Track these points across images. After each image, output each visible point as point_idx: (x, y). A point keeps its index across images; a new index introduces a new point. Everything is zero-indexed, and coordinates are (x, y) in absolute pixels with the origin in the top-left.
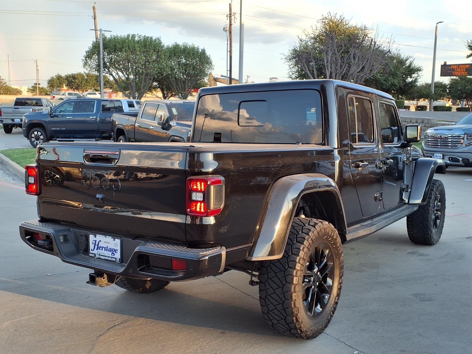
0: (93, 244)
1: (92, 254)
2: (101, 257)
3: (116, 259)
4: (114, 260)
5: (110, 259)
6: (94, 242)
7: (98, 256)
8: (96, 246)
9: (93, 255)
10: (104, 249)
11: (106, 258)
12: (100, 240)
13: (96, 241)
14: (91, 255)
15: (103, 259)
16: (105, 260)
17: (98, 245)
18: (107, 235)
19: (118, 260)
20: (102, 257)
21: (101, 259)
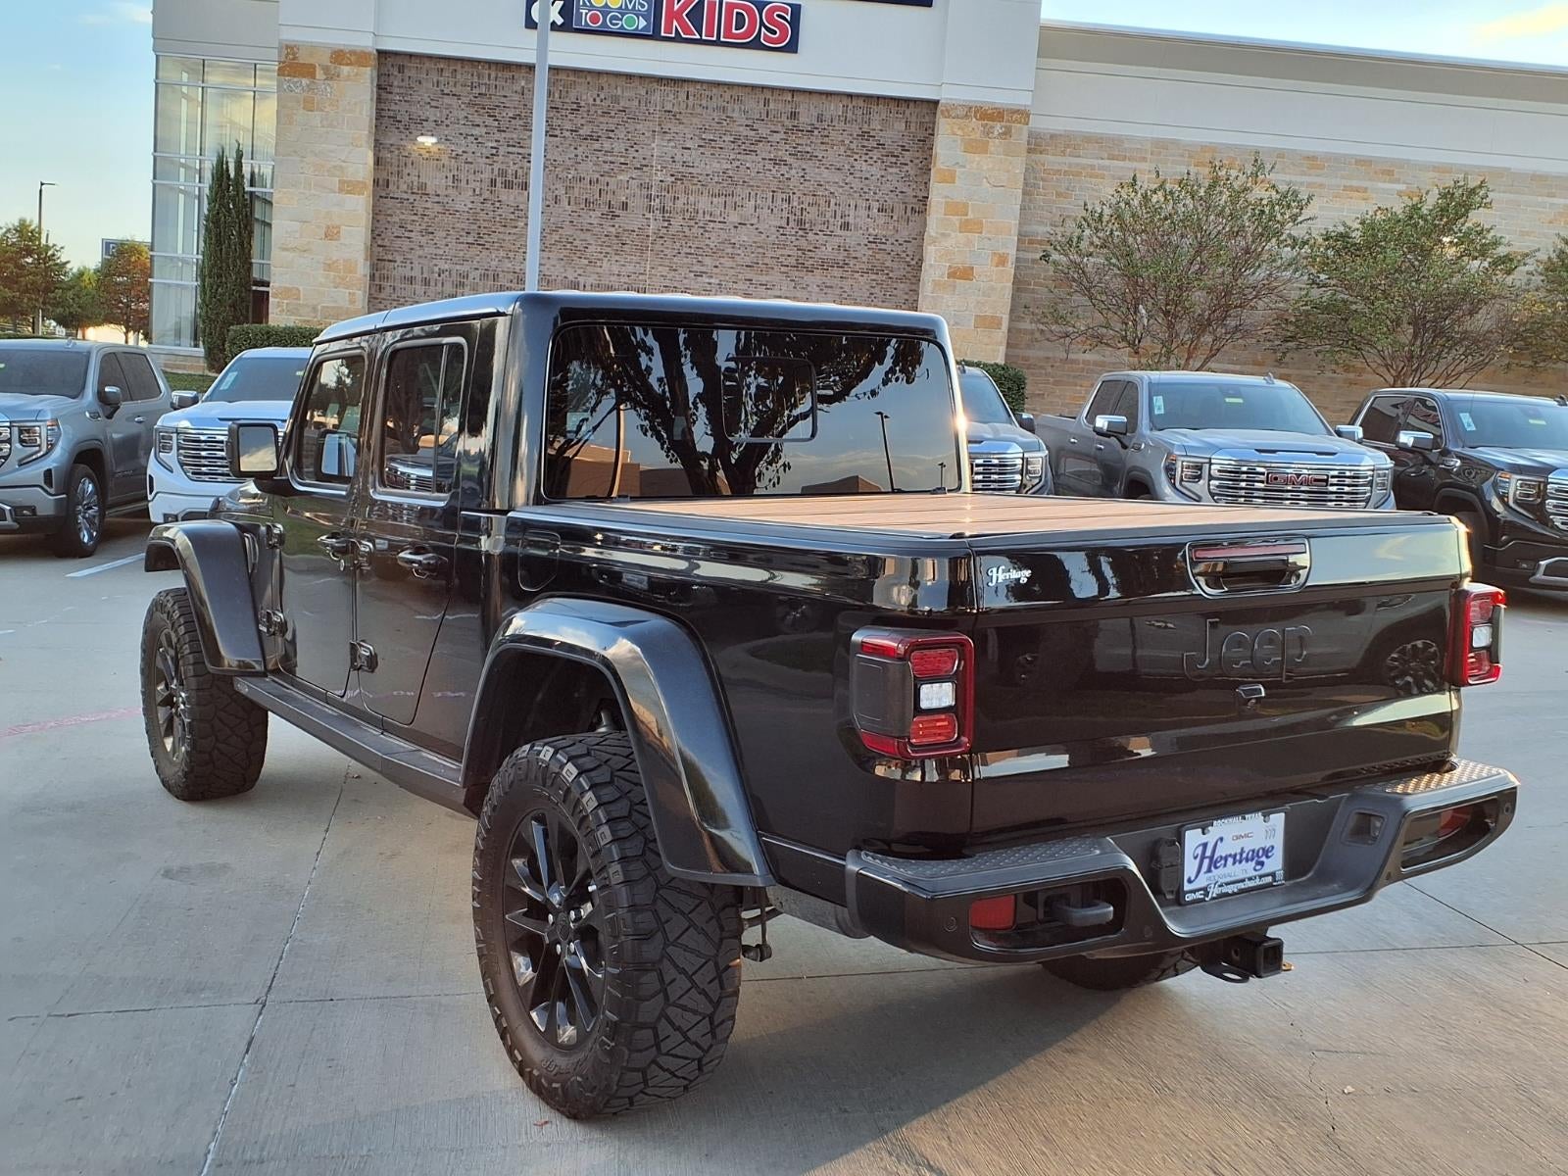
0: (1195, 858)
1: (1194, 891)
2: (1225, 890)
3: (1273, 875)
4: (1269, 879)
5: (1258, 882)
6: (1199, 851)
7: (1214, 892)
8: (1206, 862)
9: (1199, 895)
10: (1230, 860)
11: (1241, 886)
12: (1217, 837)
13: (1205, 845)
14: (1189, 897)
15: (1234, 894)
16: (1242, 891)
17: (1212, 857)
18: (1248, 813)
19: (1280, 874)
20: (1230, 889)
21: (1227, 895)
